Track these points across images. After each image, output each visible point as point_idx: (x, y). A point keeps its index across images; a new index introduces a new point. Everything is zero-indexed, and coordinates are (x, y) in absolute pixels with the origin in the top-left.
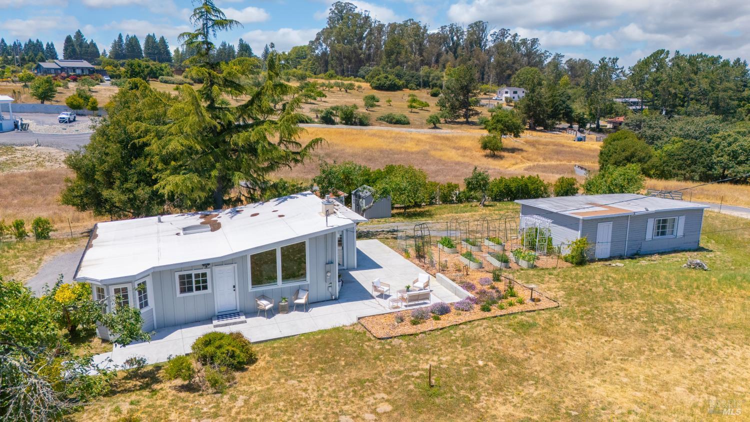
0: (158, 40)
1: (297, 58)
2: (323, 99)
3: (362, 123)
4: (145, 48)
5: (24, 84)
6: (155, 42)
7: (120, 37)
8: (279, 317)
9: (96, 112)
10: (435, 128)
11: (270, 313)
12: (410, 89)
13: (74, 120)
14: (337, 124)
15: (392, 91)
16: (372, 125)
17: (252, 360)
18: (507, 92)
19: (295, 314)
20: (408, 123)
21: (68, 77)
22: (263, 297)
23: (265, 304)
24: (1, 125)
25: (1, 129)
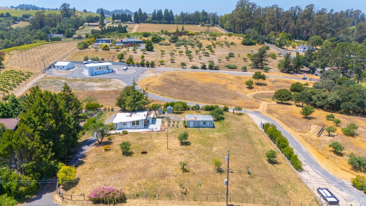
0: (169, 11)
1: (225, 20)
2: (213, 53)
3: (216, 69)
4: (164, 15)
5: (116, 50)
6: (168, 12)
7: (155, 10)
8: (135, 130)
9: (133, 65)
10: (245, 71)
11: (134, 129)
12: (259, 44)
13: (127, 69)
14: (207, 69)
15: (250, 45)
16: (220, 70)
17: (127, 134)
18: (301, 48)
19: (137, 130)
20: (236, 68)
21: (130, 45)
22: (133, 127)
23: (133, 128)
24: (109, 71)
25: (109, 73)
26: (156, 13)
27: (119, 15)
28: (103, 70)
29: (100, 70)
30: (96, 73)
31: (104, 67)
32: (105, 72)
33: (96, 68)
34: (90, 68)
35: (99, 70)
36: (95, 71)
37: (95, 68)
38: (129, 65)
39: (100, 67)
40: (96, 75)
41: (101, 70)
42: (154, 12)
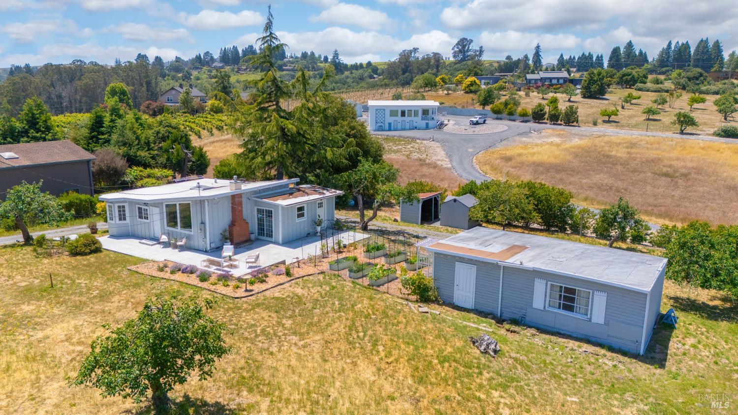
0: (711, 44)
4: (695, 53)
6: (707, 47)
7: (670, 44)
8: (170, 250)
11: (166, 245)
24: (427, 124)
25: (427, 127)
26: (673, 48)
27: (574, 58)
28: (413, 118)
29: (403, 118)
30: (390, 124)
31: (416, 113)
32: (415, 124)
33: (393, 113)
34: (377, 110)
35: (399, 118)
36: (389, 119)
37: (391, 111)
38: (499, 116)
39: (403, 109)
40: (390, 130)
41: (406, 118)
42: (665, 47)
